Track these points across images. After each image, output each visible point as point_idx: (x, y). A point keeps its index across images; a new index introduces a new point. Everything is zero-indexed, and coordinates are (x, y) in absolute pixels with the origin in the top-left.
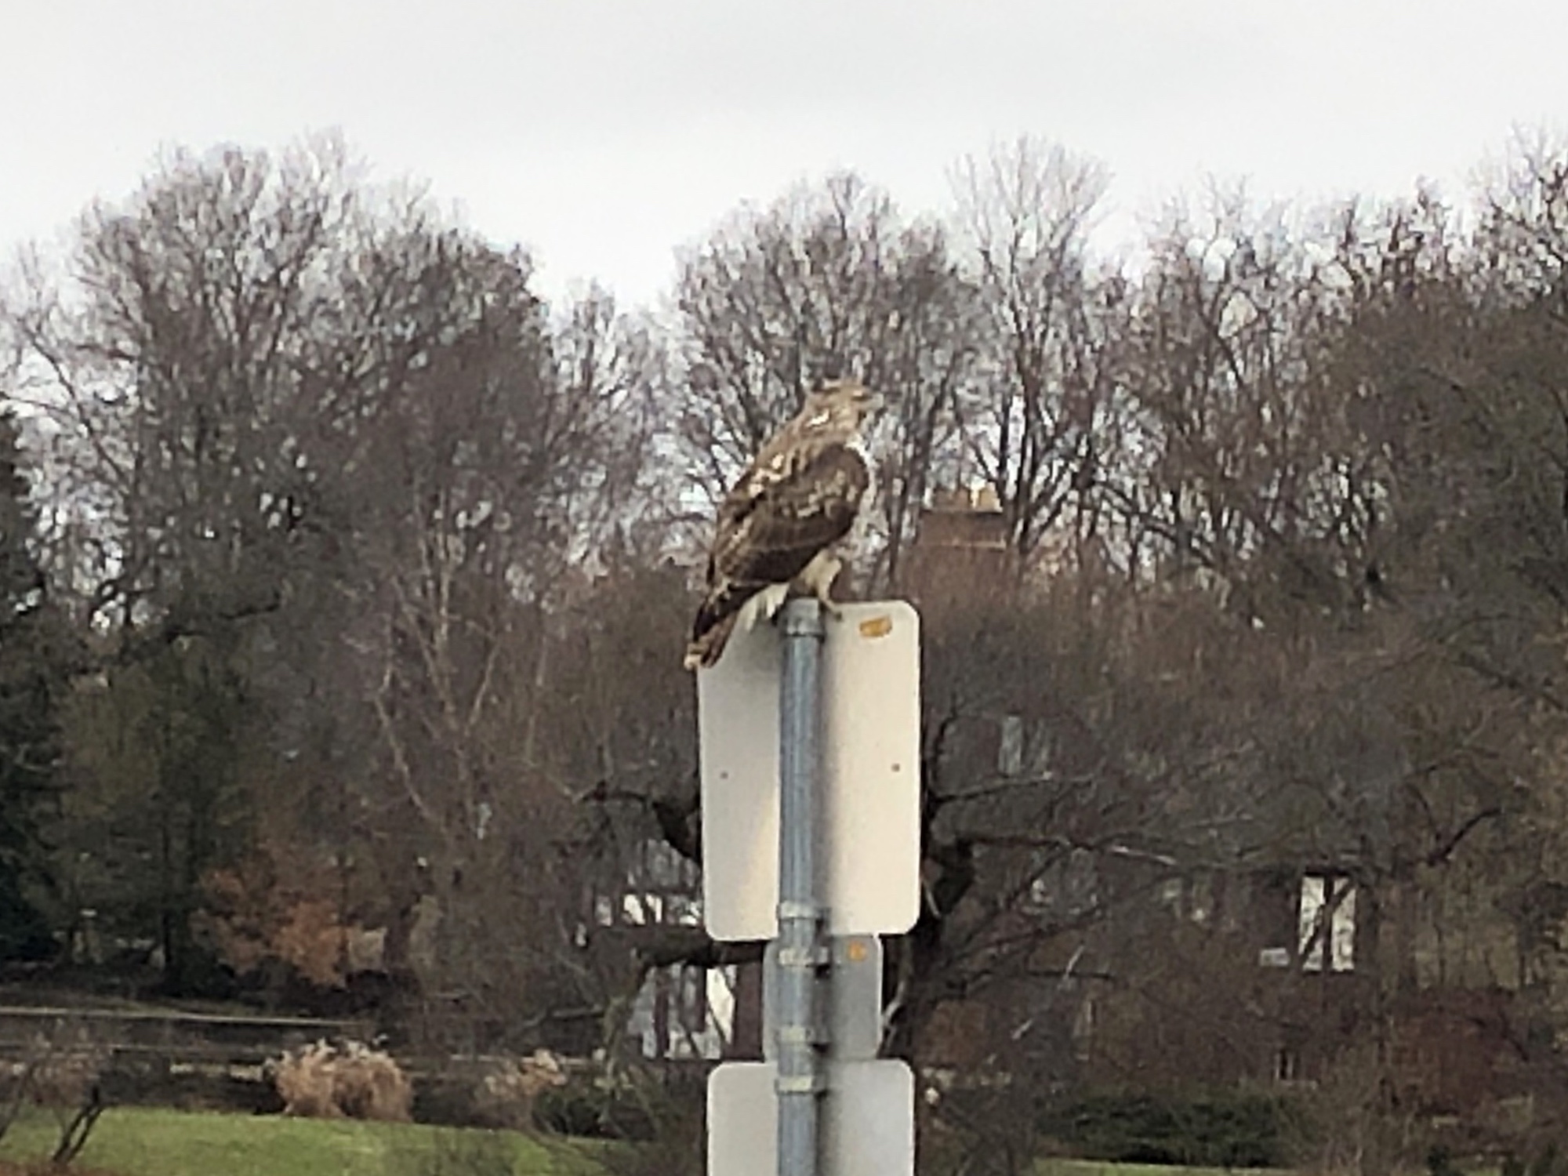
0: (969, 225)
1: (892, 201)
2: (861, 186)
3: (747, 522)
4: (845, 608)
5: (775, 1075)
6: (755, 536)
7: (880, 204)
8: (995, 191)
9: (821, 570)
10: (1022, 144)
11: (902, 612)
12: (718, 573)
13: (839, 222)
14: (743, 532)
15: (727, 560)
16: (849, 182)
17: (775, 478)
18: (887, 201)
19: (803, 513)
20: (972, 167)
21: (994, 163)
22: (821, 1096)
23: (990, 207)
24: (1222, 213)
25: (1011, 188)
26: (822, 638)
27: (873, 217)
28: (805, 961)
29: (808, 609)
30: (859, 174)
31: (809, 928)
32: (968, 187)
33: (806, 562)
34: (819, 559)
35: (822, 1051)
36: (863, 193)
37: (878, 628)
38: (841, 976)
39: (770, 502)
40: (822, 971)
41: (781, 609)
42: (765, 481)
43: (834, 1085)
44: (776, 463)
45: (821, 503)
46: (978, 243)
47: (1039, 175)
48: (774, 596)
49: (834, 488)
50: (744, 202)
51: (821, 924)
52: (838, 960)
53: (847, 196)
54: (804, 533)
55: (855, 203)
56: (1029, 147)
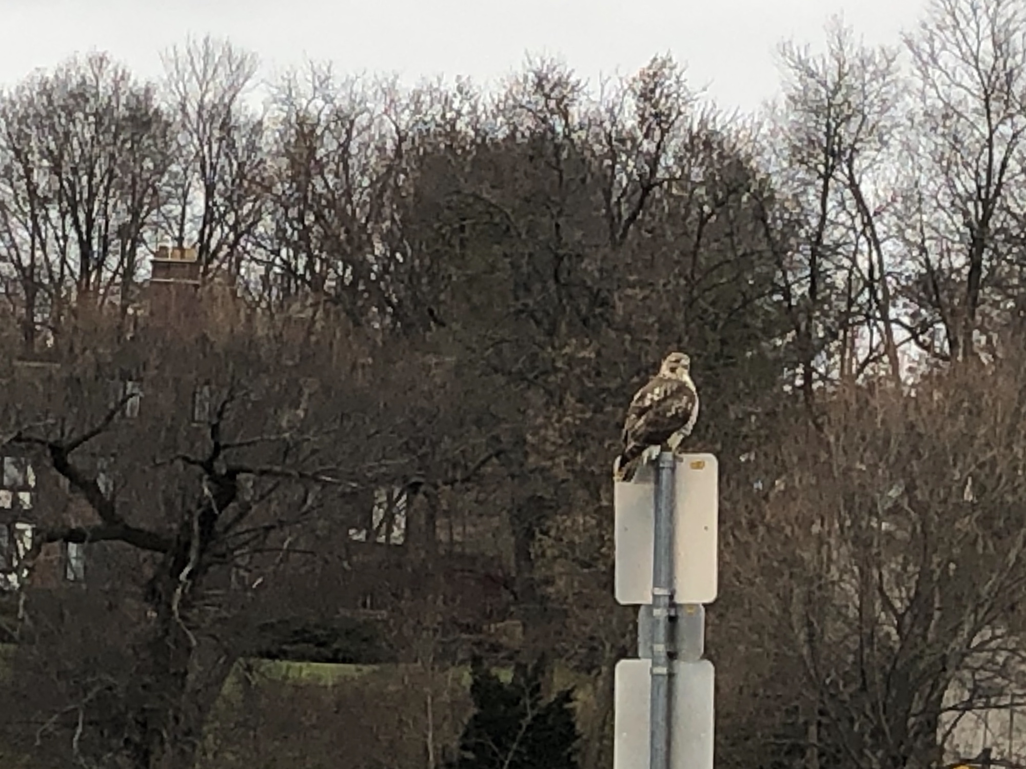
0: (174, 88)
1: (127, 71)
2: (108, 63)
3: (644, 418)
4: (684, 456)
5: (650, 665)
6: (648, 423)
7: (120, 73)
8: (190, 68)
9: (675, 440)
10: (206, 41)
11: (709, 459)
12: (629, 439)
13: (94, 83)
14: (641, 422)
15: (634, 434)
16: (101, 60)
17: (656, 398)
18: (124, 72)
19: (669, 414)
20: (176, 53)
21: (189, 52)
22: (671, 675)
23: (186, 77)
24: (317, 84)
25: (199, 67)
26: (673, 469)
27: (116, 83)
28: (665, 614)
29: (668, 456)
30: (108, 56)
31: (667, 600)
32: (173, 66)
33: (669, 436)
34: (675, 435)
35: (672, 656)
36: (110, 67)
37: (699, 465)
38: (682, 623)
39: (654, 409)
40: (672, 620)
41: (658, 457)
42: (652, 400)
43: (676, 671)
44: (657, 391)
45: (677, 409)
46: (179, 99)
47: (217, 59)
48: (655, 450)
49: (683, 404)
50: (38, 69)
51: (671, 597)
52: (680, 614)
53: (100, 67)
54: (669, 424)
55: (105, 72)
56: (210, 44)
